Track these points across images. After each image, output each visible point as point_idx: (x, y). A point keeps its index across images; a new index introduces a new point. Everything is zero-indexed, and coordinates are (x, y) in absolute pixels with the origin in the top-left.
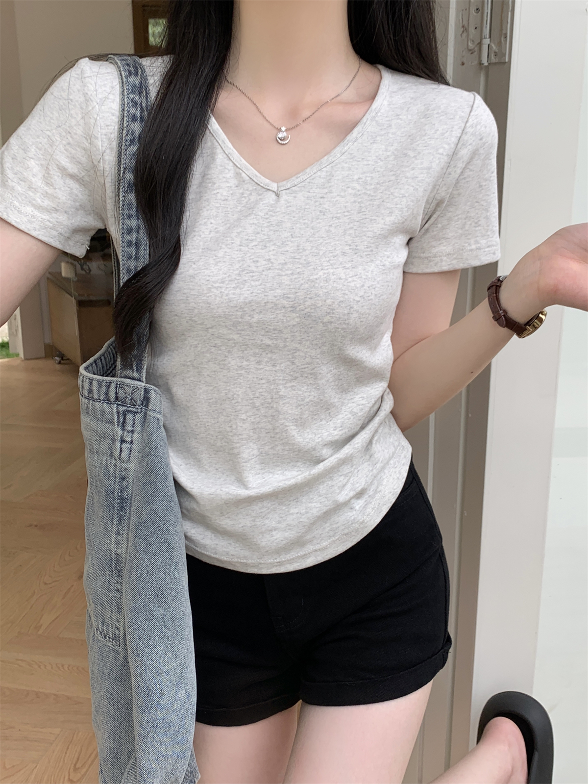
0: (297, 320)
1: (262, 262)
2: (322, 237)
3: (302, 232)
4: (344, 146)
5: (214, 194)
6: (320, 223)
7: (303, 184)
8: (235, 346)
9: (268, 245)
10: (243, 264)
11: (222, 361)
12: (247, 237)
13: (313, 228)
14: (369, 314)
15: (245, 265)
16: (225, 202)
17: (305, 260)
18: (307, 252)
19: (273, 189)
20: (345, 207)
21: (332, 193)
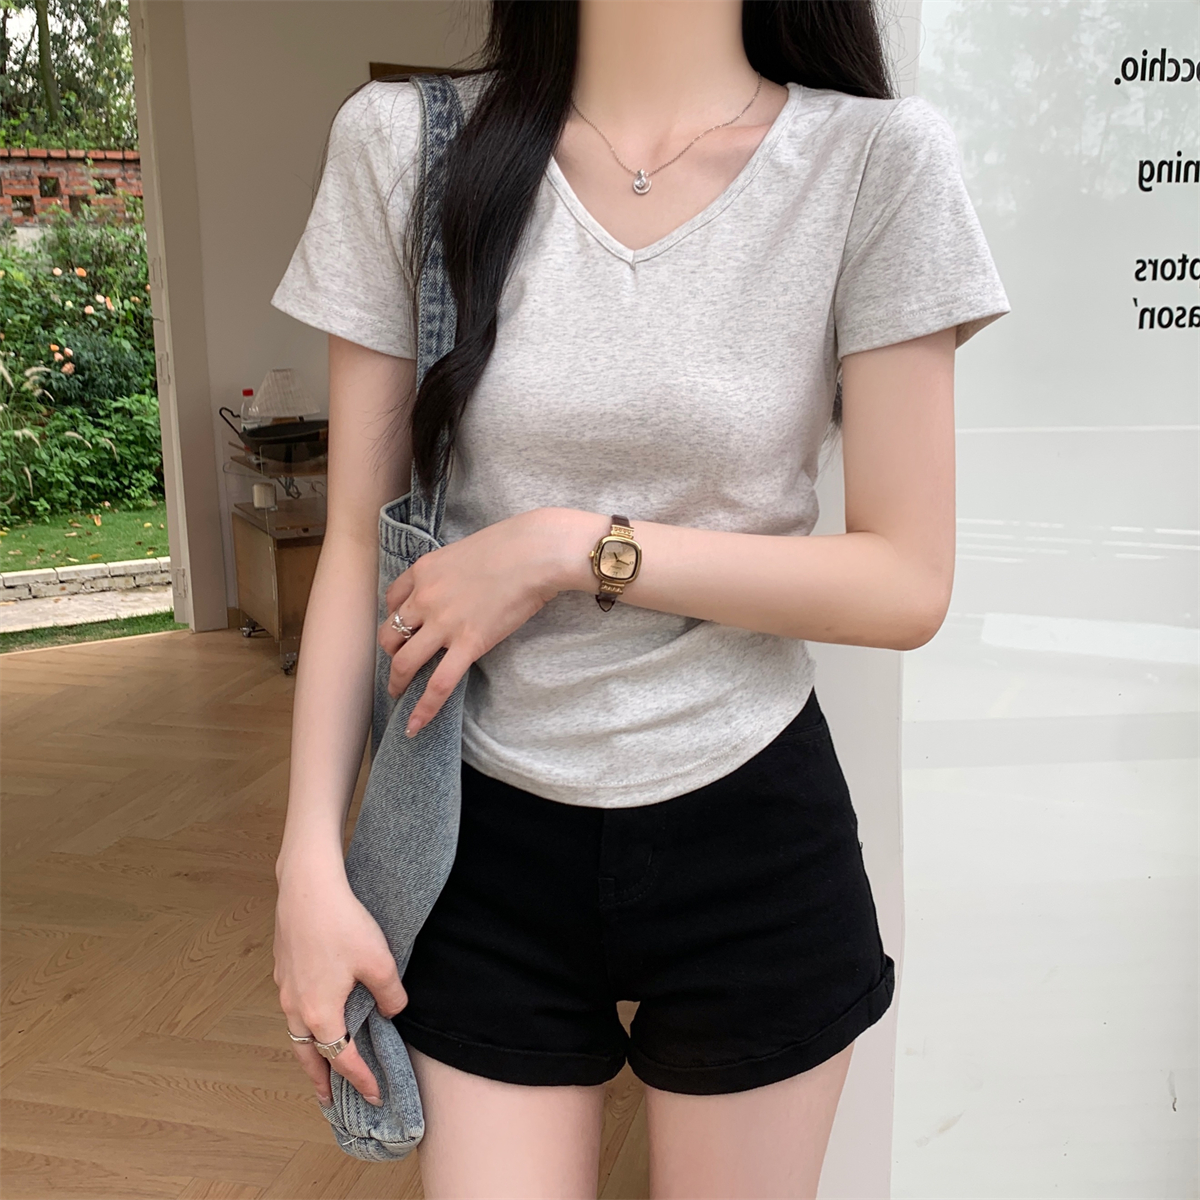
0: (649, 438)
1: (602, 360)
2: (691, 331)
3: (663, 321)
4: (725, 199)
5: (545, 260)
6: (688, 309)
7: (668, 253)
8: (561, 473)
9: (614, 337)
10: (574, 364)
11: (544, 495)
12: (586, 326)
13: (678, 316)
14: (759, 436)
15: (578, 365)
16: (559, 272)
17: (661, 358)
18: (666, 348)
19: (627, 259)
20: (725, 286)
21: (706, 265)
